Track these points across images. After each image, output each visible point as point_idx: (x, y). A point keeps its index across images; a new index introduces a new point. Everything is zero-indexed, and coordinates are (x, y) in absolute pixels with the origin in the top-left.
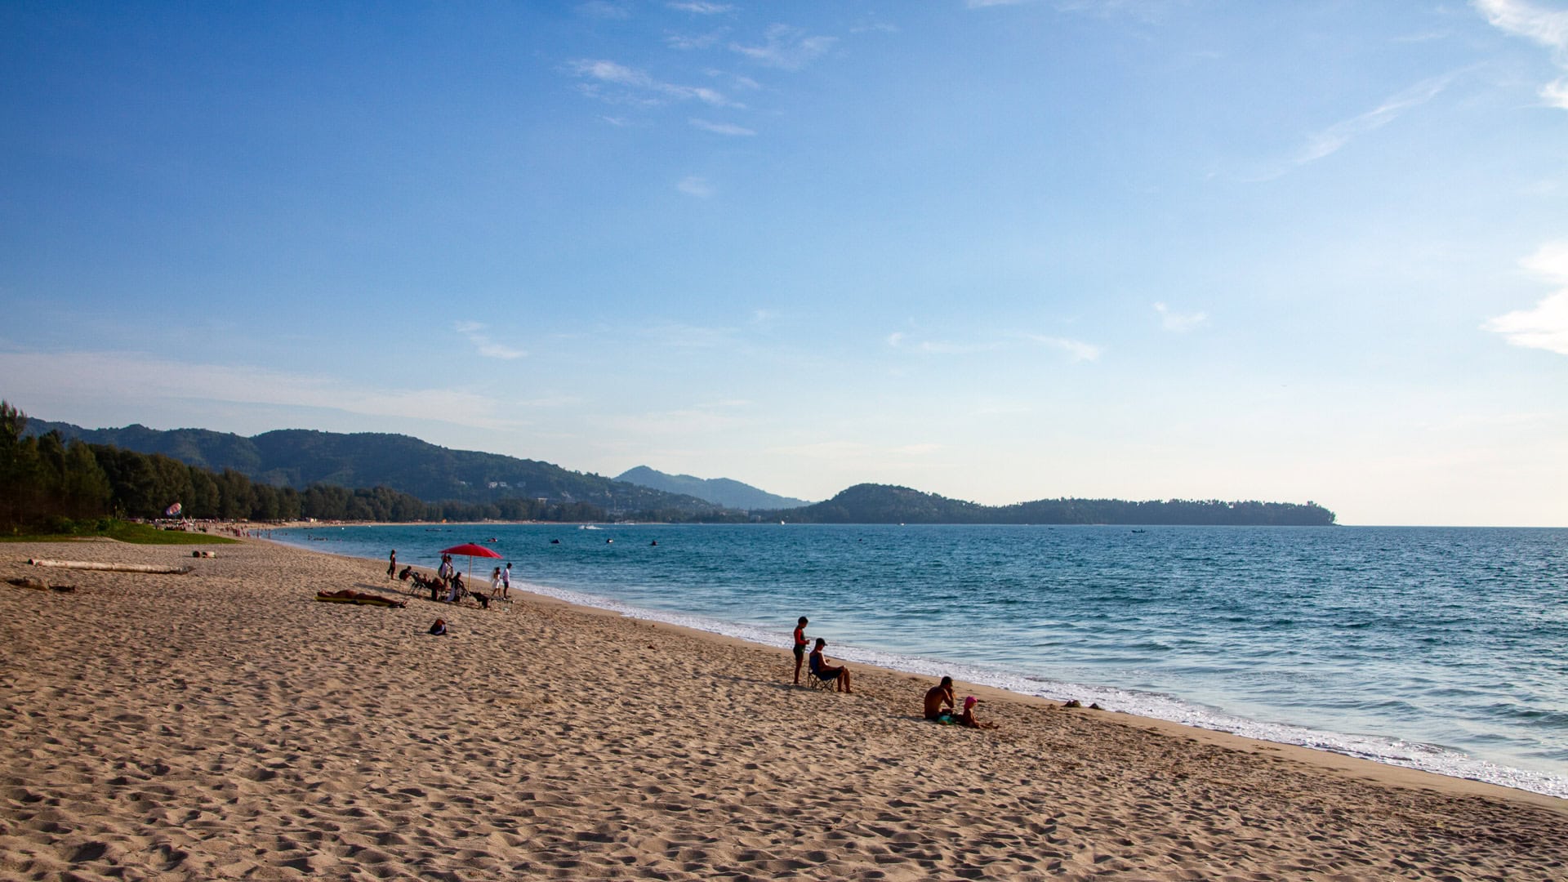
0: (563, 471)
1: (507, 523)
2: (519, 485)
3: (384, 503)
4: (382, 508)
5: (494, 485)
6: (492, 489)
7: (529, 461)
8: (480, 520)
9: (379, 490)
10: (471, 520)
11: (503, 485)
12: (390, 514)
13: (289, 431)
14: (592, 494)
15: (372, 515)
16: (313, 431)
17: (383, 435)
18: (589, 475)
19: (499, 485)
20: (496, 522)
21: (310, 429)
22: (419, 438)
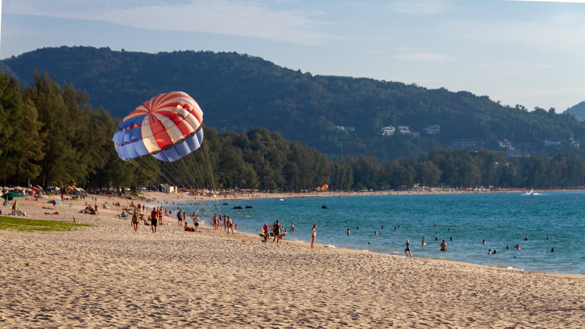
0: (497, 105)
1: (450, 192)
2: (430, 131)
3: (270, 157)
4: (267, 167)
5: (389, 131)
6: (387, 138)
7: (442, 92)
8: (409, 187)
9: (259, 135)
10: (395, 187)
11: (405, 130)
12: (281, 179)
13: (64, 49)
14: (548, 143)
15: (255, 180)
16: (102, 49)
17: (209, 54)
18: (539, 111)
19: (397, 130)
20: (435, 191)
21: (98, 47)
22: (266, 59)
